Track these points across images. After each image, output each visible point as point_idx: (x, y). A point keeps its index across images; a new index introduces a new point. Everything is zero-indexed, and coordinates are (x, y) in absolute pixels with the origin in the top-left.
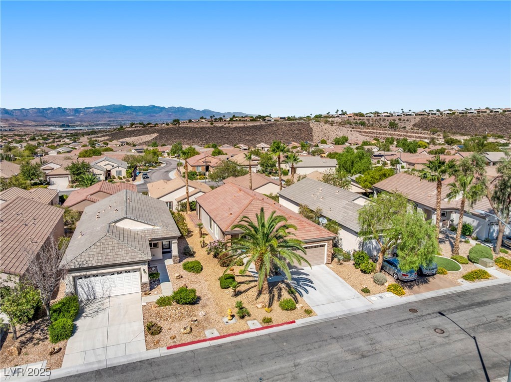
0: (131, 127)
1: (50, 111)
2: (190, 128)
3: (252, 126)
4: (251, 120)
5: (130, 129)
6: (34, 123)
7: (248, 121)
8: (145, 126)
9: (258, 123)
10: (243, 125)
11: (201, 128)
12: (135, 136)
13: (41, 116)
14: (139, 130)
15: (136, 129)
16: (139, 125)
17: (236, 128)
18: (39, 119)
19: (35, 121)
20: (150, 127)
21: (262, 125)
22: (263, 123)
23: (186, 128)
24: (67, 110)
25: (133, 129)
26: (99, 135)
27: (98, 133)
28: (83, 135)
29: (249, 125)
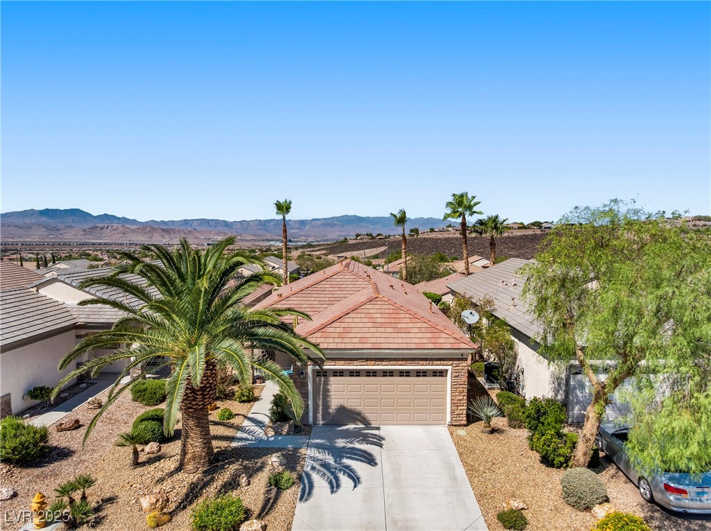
0: (356, 239)
1: (272, 223)
2: (431, 239)
3: (521, 236)
4: (519, 228)
5: (354, 242)
6: (253, 238)
7: (515, 229)
8: (373, 238)
9: (530, 232)
10: (506, 235)
11: (446, 239)
12: (359, 249)
13: (261, 229)
14: (364, 243)
15: (361, 241)
16: (366, 237)
18: (260, 232)
19: (254, 235)
20: (380, 239)
21: (536, 234)
22: (538, 232)
23: (426, 240)
24: (292, 222)
25: (358, 241)
26: (315, 249)
27: (315, 246)
28: (297, 248)
29: (516, 234)
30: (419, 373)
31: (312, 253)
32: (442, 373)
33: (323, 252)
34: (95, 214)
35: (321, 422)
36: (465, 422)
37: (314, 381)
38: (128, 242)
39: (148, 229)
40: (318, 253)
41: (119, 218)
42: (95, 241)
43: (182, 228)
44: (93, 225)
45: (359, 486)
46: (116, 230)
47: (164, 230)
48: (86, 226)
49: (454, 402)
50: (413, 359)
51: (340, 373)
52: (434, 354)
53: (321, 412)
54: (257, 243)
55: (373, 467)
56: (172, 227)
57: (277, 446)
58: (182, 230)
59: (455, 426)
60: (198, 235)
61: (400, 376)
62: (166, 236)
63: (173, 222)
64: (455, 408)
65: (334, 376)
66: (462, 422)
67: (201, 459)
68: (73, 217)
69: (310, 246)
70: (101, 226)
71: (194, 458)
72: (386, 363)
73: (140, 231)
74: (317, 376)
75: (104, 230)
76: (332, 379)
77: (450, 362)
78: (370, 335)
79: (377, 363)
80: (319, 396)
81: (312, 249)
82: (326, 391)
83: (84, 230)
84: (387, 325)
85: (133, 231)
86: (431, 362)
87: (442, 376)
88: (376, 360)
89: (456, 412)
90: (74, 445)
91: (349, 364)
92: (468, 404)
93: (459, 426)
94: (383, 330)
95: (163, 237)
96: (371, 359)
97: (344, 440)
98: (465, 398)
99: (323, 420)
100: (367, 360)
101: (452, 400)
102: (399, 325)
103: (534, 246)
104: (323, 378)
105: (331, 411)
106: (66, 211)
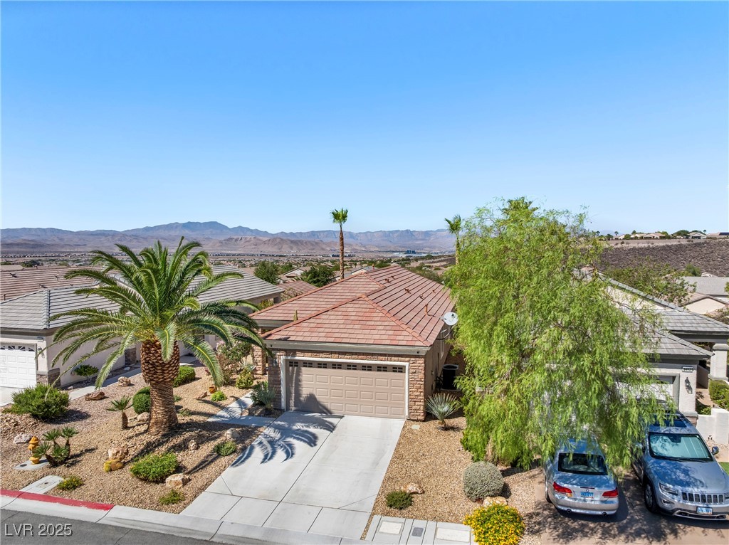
3: (663, 246)
4: (661, 238)
7: (657, 239)
9: (674, 242)
10: (646, 245)
13: (386, 241)
17: (634, 249)
18: (384, 243)
19: (378, 247)
21: (681, 244)
22: (684, 242)
27: (436, 257)
28: (416, 260)
29: (657, 244)
30: (381, 368)
31: (431, 265)
32: (400, 369)
33: (443, 264)
34: (230, 227)
35: (293, 408)
36: (422, 418)
37: (287, 371)
38: (259, 253)
39: (278, 240)
40: (438, 264)
41: (252, 231)
42: (229, 252)
43: (309, 239)
44: (229, 237)
45: (289, 460)
46: (249, 241)
47: (292, 242)
48: (222, 238)
49: (412, 397)
50: (373, 354)
51: (309, 364)
52: (392, 350)
53: (293, 398)
54: (381, 255)
55: (311, 448)
56: (300, 239)
57: (242, 424)
58: (309, 242)
59: (413, 420)
60: (324, 246)
61: (363, 369)
62: (295, 247)
63: (301, 233)
64: (412, 403)
65: (304, 366)
66: (419, 418)
67: (162, 425)
68: (211, 230)
69: (430, 257)
70: (236, 237)
71: (156, 423)
72: (348, 357)
73: (270, 242)
74: (290, 366)
75: (238, 242)
76: (303, 369)
77: (407, 359)
78: (337, 330)
79: (340, 356)
80: (292, 384)
81: (432, 260)
82: (298, 381)
83: (221, 242)
84: (357, 322)
85: (265, 243)
86: (389, 358)
87: (402, 372)
88: (339, 353)
89: (414, 407)
90: (92, 412)
91: (316, 356)
92: (425, 401)
93: (417, 421)
94: (351, 326)
95: (292, 248)
96: (335, 353)
97: (303, 424)
98: (422, 394)
99: (295, 406)
100: (332, 353)
101: (409, 395)
102: (369, 323)
103: (678, 258)
104: (296, 368)
105: (302, 399)
106: (205, 224)
